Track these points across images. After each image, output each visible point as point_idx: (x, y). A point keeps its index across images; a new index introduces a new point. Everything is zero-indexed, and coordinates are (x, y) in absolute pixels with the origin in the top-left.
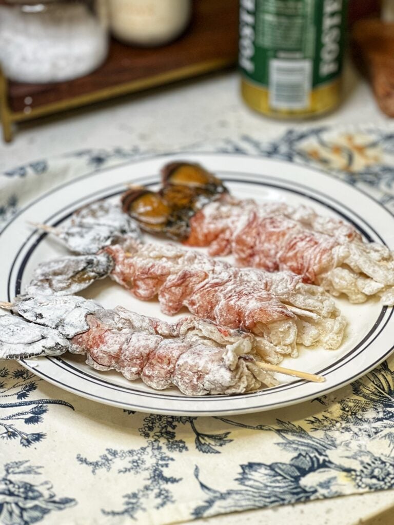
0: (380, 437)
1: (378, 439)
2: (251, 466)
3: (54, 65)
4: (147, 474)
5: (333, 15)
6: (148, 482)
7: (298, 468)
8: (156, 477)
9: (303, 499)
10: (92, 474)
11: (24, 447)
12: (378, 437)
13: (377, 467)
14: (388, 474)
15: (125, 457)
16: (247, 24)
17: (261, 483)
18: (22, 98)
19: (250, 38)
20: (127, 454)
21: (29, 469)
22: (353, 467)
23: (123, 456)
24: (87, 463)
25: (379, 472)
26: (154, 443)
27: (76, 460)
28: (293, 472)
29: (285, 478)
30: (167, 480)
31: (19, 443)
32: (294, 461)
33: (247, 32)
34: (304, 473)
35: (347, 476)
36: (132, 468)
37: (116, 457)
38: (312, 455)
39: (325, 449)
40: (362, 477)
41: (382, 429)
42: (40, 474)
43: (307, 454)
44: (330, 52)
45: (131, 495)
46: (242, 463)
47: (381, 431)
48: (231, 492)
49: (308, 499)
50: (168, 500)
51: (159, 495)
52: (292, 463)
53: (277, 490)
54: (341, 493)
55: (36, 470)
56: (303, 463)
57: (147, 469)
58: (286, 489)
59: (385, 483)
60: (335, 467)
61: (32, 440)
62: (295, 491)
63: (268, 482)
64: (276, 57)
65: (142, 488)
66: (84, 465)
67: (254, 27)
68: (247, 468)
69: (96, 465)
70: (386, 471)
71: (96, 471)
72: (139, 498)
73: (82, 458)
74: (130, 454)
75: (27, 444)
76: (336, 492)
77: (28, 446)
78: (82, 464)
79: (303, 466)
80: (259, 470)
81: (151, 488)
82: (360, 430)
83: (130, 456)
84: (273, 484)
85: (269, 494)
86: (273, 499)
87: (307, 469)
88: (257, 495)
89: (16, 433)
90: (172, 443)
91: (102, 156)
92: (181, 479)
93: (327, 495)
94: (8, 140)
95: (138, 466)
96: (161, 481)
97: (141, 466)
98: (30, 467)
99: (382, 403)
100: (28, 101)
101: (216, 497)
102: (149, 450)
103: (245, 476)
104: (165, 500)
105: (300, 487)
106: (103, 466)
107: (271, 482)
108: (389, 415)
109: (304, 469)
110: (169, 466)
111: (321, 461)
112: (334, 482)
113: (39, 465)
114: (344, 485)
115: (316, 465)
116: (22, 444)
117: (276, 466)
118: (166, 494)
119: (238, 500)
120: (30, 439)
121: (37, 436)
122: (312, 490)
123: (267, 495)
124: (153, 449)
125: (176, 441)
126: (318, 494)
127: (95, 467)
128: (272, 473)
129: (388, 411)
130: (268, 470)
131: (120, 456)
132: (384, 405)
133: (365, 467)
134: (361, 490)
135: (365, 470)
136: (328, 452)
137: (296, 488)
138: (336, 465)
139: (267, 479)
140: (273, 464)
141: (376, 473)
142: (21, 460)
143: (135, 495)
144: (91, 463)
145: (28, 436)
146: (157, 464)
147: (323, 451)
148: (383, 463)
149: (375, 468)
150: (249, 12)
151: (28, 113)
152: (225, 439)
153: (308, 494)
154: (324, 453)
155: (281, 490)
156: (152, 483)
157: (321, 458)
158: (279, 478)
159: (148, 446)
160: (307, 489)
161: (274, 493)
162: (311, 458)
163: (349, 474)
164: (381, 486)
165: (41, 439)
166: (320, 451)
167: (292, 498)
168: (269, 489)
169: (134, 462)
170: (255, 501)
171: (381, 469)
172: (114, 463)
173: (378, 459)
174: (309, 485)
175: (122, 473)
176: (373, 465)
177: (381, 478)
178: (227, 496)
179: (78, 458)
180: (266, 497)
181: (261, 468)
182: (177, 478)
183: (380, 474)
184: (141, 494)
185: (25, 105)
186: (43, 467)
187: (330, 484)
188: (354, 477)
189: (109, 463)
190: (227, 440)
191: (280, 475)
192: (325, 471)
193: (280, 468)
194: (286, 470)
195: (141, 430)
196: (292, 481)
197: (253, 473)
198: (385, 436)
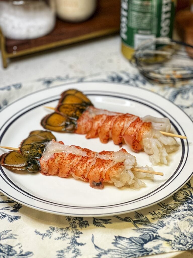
0: (185, 220)
1: (184, 221)
2: (120, 237)
3: (28, 31)
4: (69, 241)
5: (166, 13)
6: (69, 245)
7: (143, 240)
8: (73, 243)
9: (145, 255)
10: (42, 239)
11: (9, 222)
12: (184, 220)
13: (182, 239)
14: (188, 242)
15: (58, 231)
16: (124, 16)
17: (125, 246)
18: (12, 47)
19: (125, 23)
20: (60, 230)
21: (11, 235)
22: (170, 239)
23: (57, 230)
24: (39, 234)
25: (183, 241)
26: (73, 224)
27: (35, 232)
28: (140, 241)
29: (136, 244)
30: (79, 244)
31: (7, 220)
32: (141, 236)
33: (124, 20)
34: (146, 242)
35: (167, 244)
36: (62, 237)
37: (54, 231)
38: (150, 234)
39: (157, 229)
40: (175, 244)
41: (186, 216)
42: (16, 239)
43: (148, 233)
44: (165, 31)
45: (60, 251)
46: (115, 235)
47: (186, 217)
48: (110, 250)
49: (148, 255)
50: (79, 254)
51: (74, 252)
52: (140, 237)
53: (133, 250)
54: (164, 252)
55: (14, 236)
56: (145, 237)
57: (69, 238)
58: (137, 250)
59: (186, 247)
60: (162, 239)
61: (14, 219)
62: (141, 251)
63: (128, 246)
64: (137, 33)
65: (66, 248)
66: (38, 235)
67: (127, 18)
68: (118, 238)
69: (44, 235)
70: (187, 241)
71: (44, 238)
72: (64, 253)
73: (37, 232)
74: (61, 230)
75: (11, 221)
76: (162, 251)
77: (11, 222)
78: (37, 234)
79: (146, 239)
80: (123, 240)
81: (71, 248)
82: (175, 215)
83: (61, 231)
84: (131, 247)
85: (128, 252)
86: (130, 255)
87: (147, 240)
88: (122, 252)
89: (6, 215)
90: (82, 223)
91: (51, 80)
92: (85, 244)
93: (157, 253)
94: (5, 67)
95: (65, 236)
96: (75, 245)
97: (66, 236)
98: (12, 234)
99: (187, 202)
100: (15, 48)
101: (102, 253)
102: (70, 228)
103: (117, 242)
104: (77, 254)
105: (144, 249)
106: (47, 236)
107: (129, 246)
108: (190, 208)
109: (146, 240)
110: (80, 237)
111: (154, 236)
112: (161, 247)
113: (16, 234)
114: (166, 248)
115: (152, 238)
116: (8, 221)
117: (132, 238)
118: (78, 251)
119: (113, 255)
120: (12, 218)
121: (16, 217)
122: (150, 250)
123: (128, 253)
124: (72, 228)
125: (84, 222)
126: (153, 252)
127: (43, 236)
128: (130, 242)
129: (190, 206)
130: (128, 240)
131: (56, 231)
132: (188, 203)
133: (176, 239)
134: (174, 250)
135: (176, 240)
136: (158, 231)
137: (142, 249)
138: (162, 238)
139: (127, 245)
140: (130, 238)
141: (182, 242)
142: (7, 230)
143: (62, 251)
144: (41, 234)
145: (12, 217)
146: (74, 236)
147: (156, 231)
148: (185, 236)
149: (181, 239)
150: (125, 10)
151: (15, 54)
152: (108, 221)
153: (148, 252)
154: (156, 232)
155: (135, 250)
156: (71, 245)
157: (155, 235)
158: (133, 244)
159: (70, 226)
160: (148, 250)
161: (131, 252)
162: (150, 235)
163: (168, 243)
164: (184, 249)
165: (18, 219)
166: (154, 231)
167: (140, 254)
168: (129, 249)
169: (63, 234)
170: (121, 255)
171: (184, 240)
172: (53, 234)
173: (183, 234)
174: (148, 248)
175: (56, 240)
176: (180, 238)
177: (184, 244)
178: (108, 252)
179: (35, 231)
180: (127, 254)
181: (124, 239)
182: (84, 243)
183: (184, 243)
184: (65, 251)
185: (14, 50)
186: (18, 235)
187: (159, 247)
188: (171, 244)
189: (50, 234)
190: (109, 222)
191: (134, 243)
192: (156, 241)
193: (134, 240)
194: (137, 240)
195: (66, 217)
196: (140, 246)
197: (121, 241)
198: (187, 220)
